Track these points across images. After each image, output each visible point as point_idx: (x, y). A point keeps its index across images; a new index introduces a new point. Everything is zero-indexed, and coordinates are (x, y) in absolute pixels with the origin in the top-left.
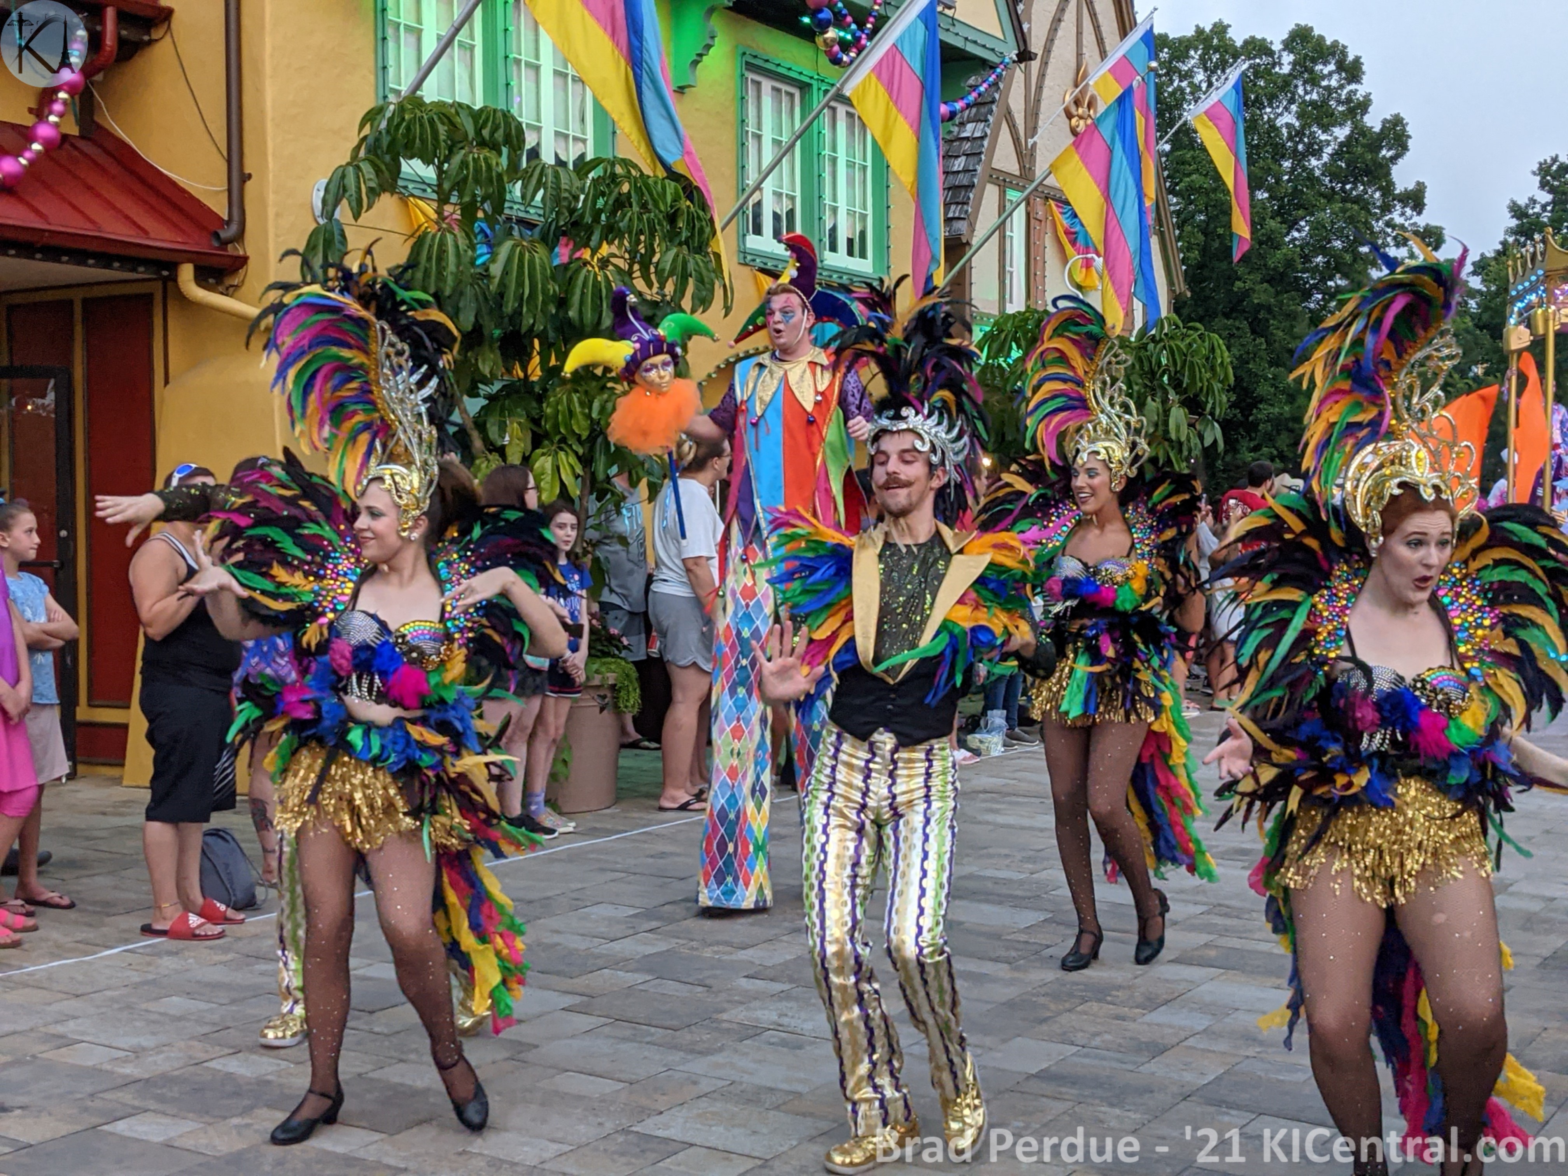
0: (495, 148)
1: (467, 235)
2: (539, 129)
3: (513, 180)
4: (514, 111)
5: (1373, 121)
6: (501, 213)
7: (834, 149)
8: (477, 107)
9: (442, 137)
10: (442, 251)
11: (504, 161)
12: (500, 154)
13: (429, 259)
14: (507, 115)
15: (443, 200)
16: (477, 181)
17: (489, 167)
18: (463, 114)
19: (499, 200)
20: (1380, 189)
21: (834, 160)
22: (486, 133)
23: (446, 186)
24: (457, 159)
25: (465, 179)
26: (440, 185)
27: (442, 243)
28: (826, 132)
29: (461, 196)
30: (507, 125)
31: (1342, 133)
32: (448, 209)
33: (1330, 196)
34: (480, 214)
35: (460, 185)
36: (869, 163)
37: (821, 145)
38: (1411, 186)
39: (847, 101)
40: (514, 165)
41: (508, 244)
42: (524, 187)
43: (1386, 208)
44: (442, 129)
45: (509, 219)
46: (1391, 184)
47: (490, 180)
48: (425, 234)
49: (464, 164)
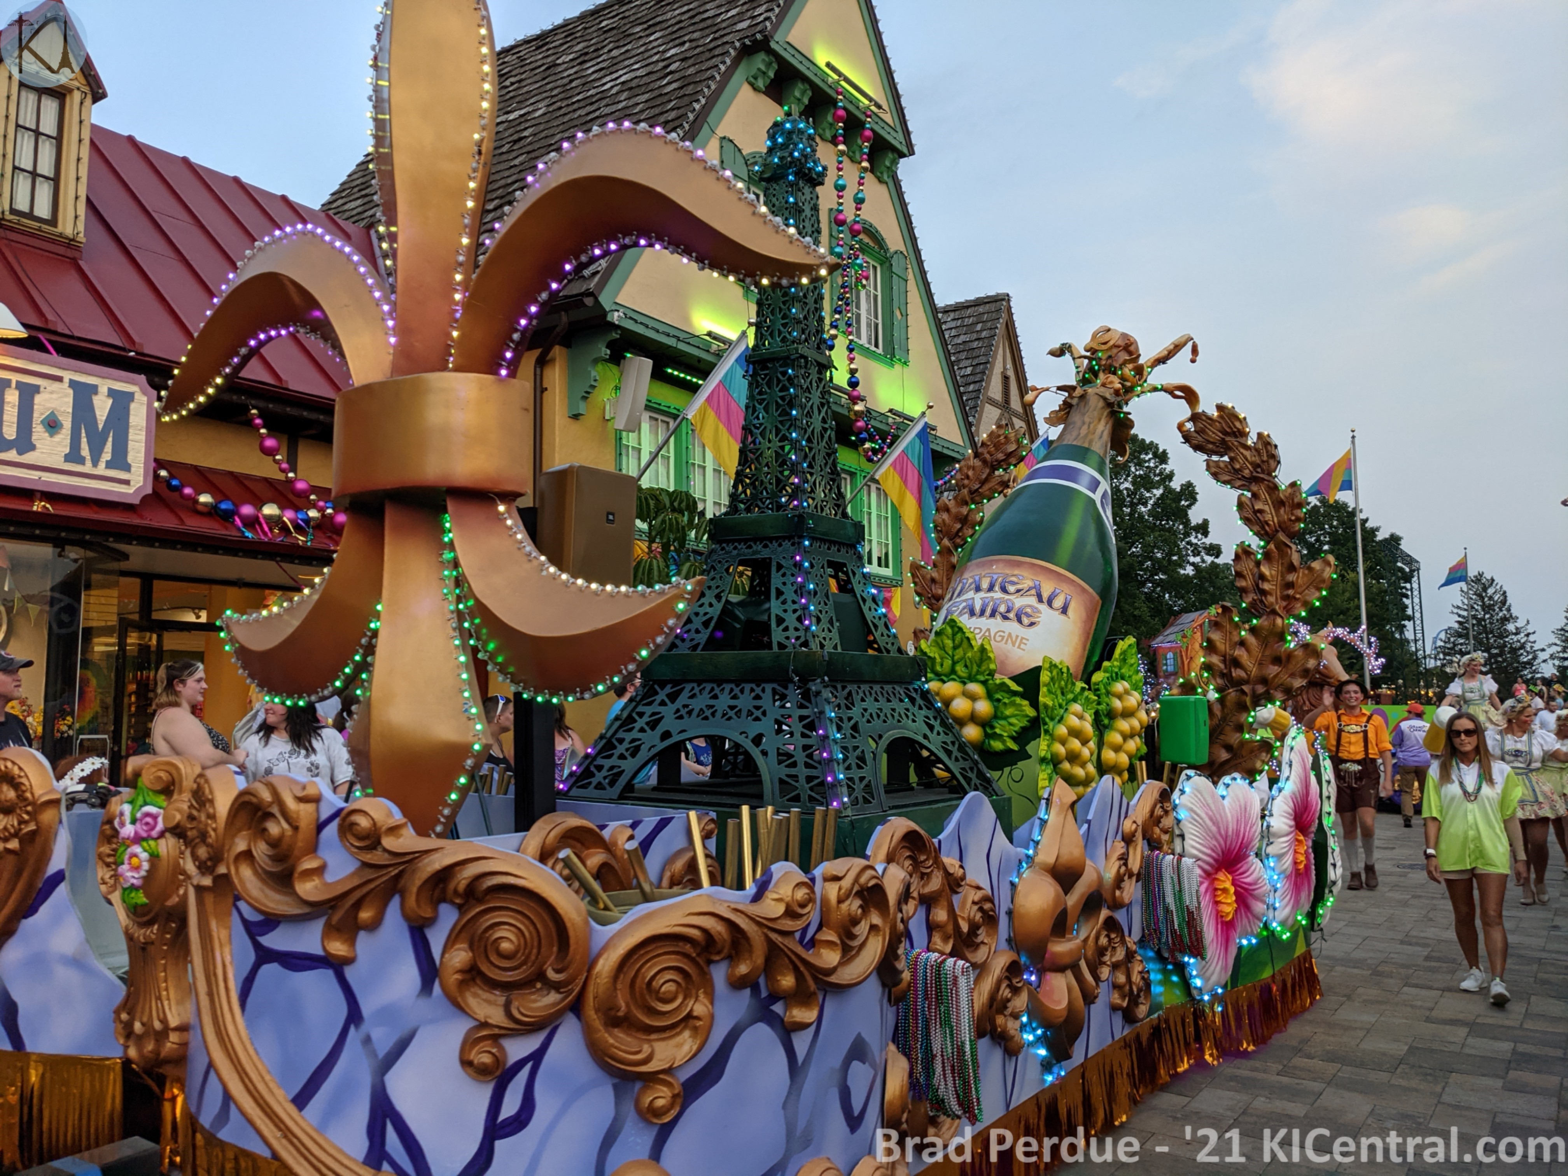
0: (681, 512)
1: (666, 560)
2: (705, 501)
3: (691, 529)
4: (691, 492)
5: (1176, 485)
6: (684, 547)
7: (869, 508)
8: (671, 489)
9: (652, 507)
10: (651, 569)
11: (686, 519)
12: (683, 515)
13: (643, 573)
14: (687, 494)
15: (652, 541)
16: (671, 530)
17: (677, 523)
18: (663, 494)
19: (683, 540)
20: (1182, 523)
21: (870, 514)
22: (676, 504)
23: (654, 533)
24: (660, 519)
25: (664, 529)
26: (650, 533)
27: (651, 564)
28: (865, 498)
29: (661, 538)
30: (688, 499)
31: (1158, 492)
32: (654, 546)
33: (1153, 528)
34: (672, 548)
35: (661, 533)
36: (889, 515)
37: (862, 506)
38: (1200, 522)
39: (877, 482)
40: (691, 521)
41: (688, 565)
42: (697, 533)
43: (1187, 534)
44: (652, 503)
45: (688, 550)
46: (1188, 521)
47: (678, 529)
48: (642, 560)
49: (664, 521)
